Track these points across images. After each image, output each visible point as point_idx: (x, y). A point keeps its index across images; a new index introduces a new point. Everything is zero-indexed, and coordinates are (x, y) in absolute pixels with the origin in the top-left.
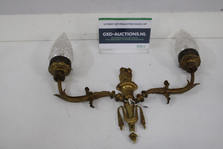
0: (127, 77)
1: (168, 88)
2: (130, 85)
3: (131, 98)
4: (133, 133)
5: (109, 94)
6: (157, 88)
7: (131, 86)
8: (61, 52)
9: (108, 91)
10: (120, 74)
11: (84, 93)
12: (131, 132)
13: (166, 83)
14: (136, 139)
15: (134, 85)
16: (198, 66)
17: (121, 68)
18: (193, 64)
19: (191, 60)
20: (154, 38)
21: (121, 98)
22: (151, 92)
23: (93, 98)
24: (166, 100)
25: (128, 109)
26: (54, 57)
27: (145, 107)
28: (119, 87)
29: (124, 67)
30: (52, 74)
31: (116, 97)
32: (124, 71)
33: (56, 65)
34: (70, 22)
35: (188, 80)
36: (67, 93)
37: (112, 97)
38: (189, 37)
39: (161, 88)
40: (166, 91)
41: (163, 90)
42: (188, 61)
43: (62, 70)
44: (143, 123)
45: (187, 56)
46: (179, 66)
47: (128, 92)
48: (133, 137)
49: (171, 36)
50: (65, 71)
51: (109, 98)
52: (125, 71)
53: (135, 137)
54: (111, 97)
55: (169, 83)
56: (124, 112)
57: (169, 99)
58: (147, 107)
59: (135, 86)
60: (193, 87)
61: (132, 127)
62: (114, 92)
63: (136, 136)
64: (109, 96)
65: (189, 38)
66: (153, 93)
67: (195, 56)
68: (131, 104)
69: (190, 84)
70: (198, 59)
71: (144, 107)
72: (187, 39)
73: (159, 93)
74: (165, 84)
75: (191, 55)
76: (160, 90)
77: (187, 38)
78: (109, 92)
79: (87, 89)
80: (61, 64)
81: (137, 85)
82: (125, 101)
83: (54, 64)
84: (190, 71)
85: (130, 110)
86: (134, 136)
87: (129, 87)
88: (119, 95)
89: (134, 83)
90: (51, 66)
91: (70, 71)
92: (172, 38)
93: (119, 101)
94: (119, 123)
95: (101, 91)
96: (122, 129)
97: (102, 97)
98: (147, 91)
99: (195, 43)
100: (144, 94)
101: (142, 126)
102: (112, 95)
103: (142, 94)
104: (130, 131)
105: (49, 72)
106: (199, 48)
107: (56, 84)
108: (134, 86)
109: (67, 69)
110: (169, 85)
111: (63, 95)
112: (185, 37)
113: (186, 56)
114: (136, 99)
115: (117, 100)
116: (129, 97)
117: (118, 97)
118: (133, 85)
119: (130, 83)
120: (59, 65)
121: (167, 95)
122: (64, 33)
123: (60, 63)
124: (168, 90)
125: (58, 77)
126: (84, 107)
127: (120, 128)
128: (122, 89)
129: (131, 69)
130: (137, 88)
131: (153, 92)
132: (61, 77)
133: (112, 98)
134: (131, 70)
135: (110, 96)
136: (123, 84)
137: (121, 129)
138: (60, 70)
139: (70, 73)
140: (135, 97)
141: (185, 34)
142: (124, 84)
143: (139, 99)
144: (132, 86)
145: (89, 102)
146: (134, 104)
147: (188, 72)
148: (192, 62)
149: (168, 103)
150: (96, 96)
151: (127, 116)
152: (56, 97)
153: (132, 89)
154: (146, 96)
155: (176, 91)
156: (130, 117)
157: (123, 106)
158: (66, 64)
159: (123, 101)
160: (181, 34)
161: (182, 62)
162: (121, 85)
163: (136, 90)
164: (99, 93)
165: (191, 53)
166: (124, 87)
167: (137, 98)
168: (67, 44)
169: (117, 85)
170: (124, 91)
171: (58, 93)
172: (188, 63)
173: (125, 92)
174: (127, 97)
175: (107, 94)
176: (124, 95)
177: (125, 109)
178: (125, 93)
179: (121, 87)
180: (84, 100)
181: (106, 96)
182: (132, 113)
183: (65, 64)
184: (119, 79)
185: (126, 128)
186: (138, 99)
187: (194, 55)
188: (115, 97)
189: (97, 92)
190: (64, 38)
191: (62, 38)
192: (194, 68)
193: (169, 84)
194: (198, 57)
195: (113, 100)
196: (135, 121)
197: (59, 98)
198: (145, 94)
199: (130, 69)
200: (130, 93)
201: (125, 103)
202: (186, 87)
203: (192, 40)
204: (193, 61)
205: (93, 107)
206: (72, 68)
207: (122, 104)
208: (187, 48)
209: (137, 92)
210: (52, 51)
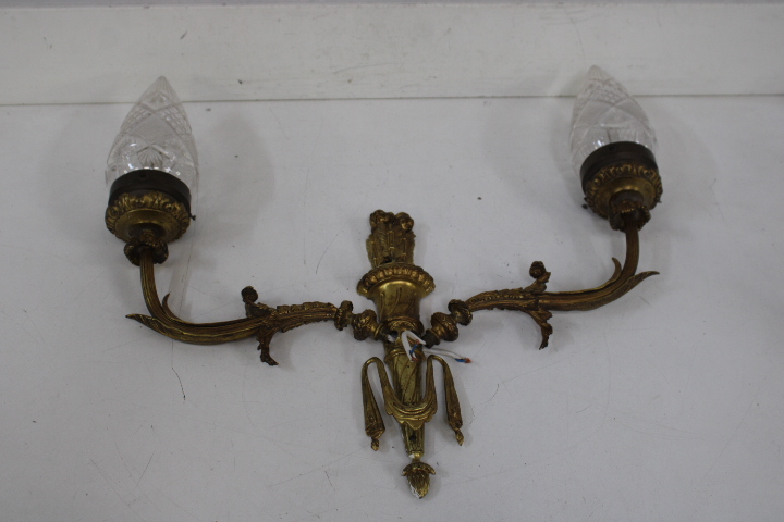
0: (397, 246)
1: (545, 287)
2: (406, 278)
3: (408, 328)
4: (416, 462)
5: (331, 312)
6: (505, 292)
7: (409, 284)
8: (152, 156)
9: (325, 301)
10: (371, 237)
11: (237, 311)
12: (412, 456)
13: (538, 271)
14: (428, 484)
15: (421, 277)
16: (653, 207)
17: (373, 212)
18: (635, 199)
19: (628, 184)
20: (493, 97)
21: (373, 329)
22: (481, 303)
23: (270, 328)
24: (536, 332)
25: (399, 371)
26: (126, 172)
27: (461, 360)
28: (367, 285)
29: (386, 210)
30: (120, 236)
31: (356, 325)
32: (385, 223)
33: (134, 203)
34: (183, 37)
35: (614, 260)
36: (173, 307)
37: (340, 325)
38: (621, 99)
39: (521, 291)
40: (536, 303)
41: (528, 299)
42: (618, 190)
43: (155, 222)
44: (454, 421)
45: (614, 171)
46: (584, 203)
47: (399, 303)
48: (418, 476)
49: (556, 88)
50: (166, 226)
51: (329, 326)
52: (390, 225)
53: (427, 476)
54: (336, 325)
55: (548, 270)
56: (384, 382)
57: (547, 331)
58: (467, 361)
59: (425, 283)
60: (632, 287)
61: (414, 439)
62: (348, 306)
63: (430, 472)
64: (331, 319)
65: (619, 104)
66: (490, 308)
67: (642, 172)
68: (411, 353)
69: (622, 272)
70: (654, 182)
71: (457, 360)
72: (613, 105)
73: (511, 308)
74: (532, 274)
75: (630, 167)
76: (515, 299)
77: (613, 101)
78: (329, 304)
79: (249, 294)
80: (151, 200)
81: (432, 279)
82: (390, 339)
83: (125, 200)
84: (622, 225)
85: (406, 375)
86: (423, 472)
87: (405, 285)
88: (367, 318)
89: (420, 270)
90: (116, 208)
91: (187, 225)
92: (560, 96)
93: (368, 339)
94: (366, 424)
95: (299, 303)
96: (377, 446)
97: (306, 322)
98: (468, 301)
99: (642, 119)
100: (459, 314)
101: (452, 432)
102: (341, 316)
103: (449, 313)
104: (409, 453)
105: (110, 229)
106: (655, 140)
107: (135, 273)
108: (421, 283)
109: (173, 220)
110: (546, 280)
111: (160, 319)
112: (607, 99)
113: (611, 170)
114: (428, 331)
115: (361, 335)
116: (403, 325)
117: (362, 324)
118: (417, 278)
119: (406, 272)
120: (145, 205)
121: (540, 315)
122: (162, 79)
123: (147, 199)
124: (544, 299)
125: (140, 249)
126: (238, 360)
127: (369, 440)
128: (379, 291)
129: (412, 217)
130: (434, 287)
131: (491, 303)
132: (152, 249)
133: (341, 329)
134: (412, 221)
135: (335, 319)
136: (381, 275)
137: (375, 444)
138: (147, 221)
139: (185, 231)
140: (427, 326)
141: (607, 87)
142: (386, 277)
143: (439, 333)
144: (415, 281)
145: (258, 344)
146: (421, 351)
147: (616, 226)
148: (632, 191)
149: (544, 344)
150: (283, 321)
151: (397, 395)
152: (134, 323)
153: (414, 291)
154: (466, 321)
155: (572, 302)
156: (407, 400)
157: (381, 358)
158: (172, 203)
159: (379, 338)
160: (591, 86)
161: (596, 192)
162: (373, 279)
163: (427, 294)
164: (293, 308)
165: (629, 161)
166: (385, 286)
167: (431, 327)
168: (173, 124)
169: (359, 277)
170: (387, 302)
171: (144, 311)
172: (615, 197)
173: (390, 304)
174: (395, 324)
175: (322, 311)
176: (384, 316)
177: (390, 369)
178: (388, 308)
179: (372, 284)
180: (237, 337)
181: (318, 320)
182: (413, 383)
183: (167, 200)
184: (366, 254)
185: (393, 441)
186: (436, 332)
187: (641, 168)
188: (354, 325)
189: (285, 307)
190: (162, 101)
191: (153, 101)
192: (637, 215)
193: (549, 274)
194: (652, 174)
195: (347, 333)
196: (425, 416)
197: (145, 329)
198: (461, 311)
199: (405, 218)
200: (405, 307)
201: (389, 346)
202: (607, 286)
203: (633, 111)
204: (636, 189)
205: (272, 363)
206: (193, 213)
207: (378, 350)
208: (614, 141)
209: (433, 304)
210: (119, 151)
